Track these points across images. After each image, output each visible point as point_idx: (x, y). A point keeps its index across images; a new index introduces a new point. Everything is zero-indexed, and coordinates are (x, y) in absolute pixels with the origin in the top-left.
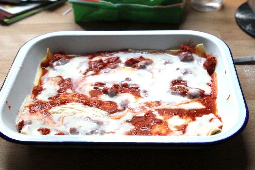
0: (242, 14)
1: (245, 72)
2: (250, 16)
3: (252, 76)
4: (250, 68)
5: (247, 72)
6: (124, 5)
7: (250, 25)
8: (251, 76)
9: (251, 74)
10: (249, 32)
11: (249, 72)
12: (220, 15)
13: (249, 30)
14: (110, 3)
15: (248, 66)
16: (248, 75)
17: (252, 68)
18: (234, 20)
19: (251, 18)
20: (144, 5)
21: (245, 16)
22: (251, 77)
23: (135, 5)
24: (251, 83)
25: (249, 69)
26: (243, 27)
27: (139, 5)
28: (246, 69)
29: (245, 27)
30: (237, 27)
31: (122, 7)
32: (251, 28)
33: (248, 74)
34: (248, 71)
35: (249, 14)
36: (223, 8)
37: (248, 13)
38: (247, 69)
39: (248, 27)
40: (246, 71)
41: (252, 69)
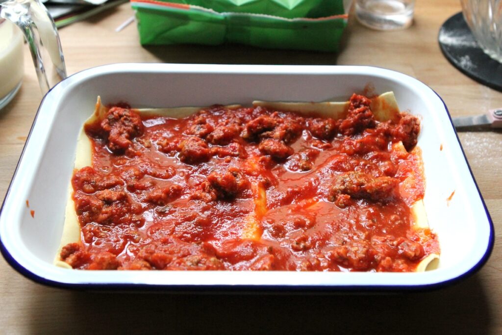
0: (451, 36)
1: (467, 147)
2: (465, 40)
3: (480, 153)
4: (474, 138)
5: (470, 145)
6: (237, 14)
7: (467, 57)
8: (478, 154)
9: (478, 150)
10: (467, 69)
11: (475, 146)
12: (409, 38)
13: (466, 66)
14: (211, 10)
15: (470, 133)
16: (473, 152)
17: (479, 138)
18: (437, 48)
19: (467, 44)
20: (276, 15)
21: (457, 40)
22: (479, 156)
23: (258, 15)
24: (479, 166)
25: (473, 140)
26: (456, 61)
27: (266, 16)
28: (467, 141)
29: (459, 61)
30: (444, 61)
31: (233, 18)
32: (469, 64)
33: (473, 149)
34: (472, 143)
35: (464, 37)
36: (414, 24)
37: (460, 35)
38: (471, 141)
39: (465, 62)
40: (468, 144)
41: (478, 141)
